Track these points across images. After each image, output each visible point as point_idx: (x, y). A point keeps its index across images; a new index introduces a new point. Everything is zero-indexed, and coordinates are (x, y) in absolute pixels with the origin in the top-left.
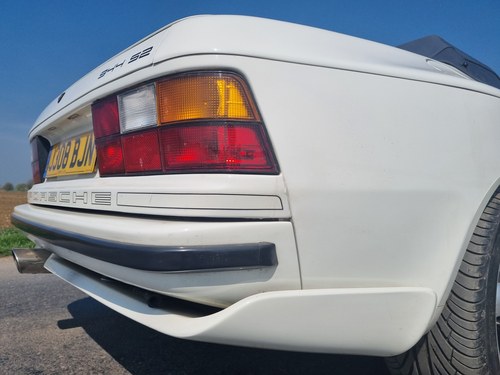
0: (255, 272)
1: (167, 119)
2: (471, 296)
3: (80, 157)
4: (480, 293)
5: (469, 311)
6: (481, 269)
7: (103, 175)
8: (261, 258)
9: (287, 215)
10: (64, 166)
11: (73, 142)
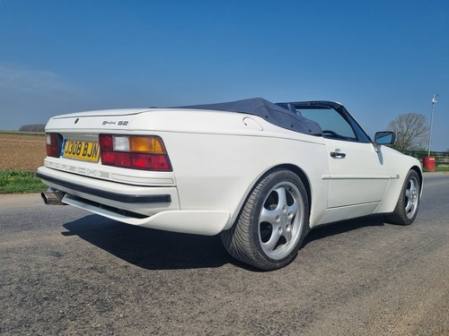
0: (163, 204)
1: (133, 150)
2: (249, 211)
3: (89, 152)
4: (252, 210)
5: (247, 216)
6: (255, 201)
7: (103, 163)
8: (165, 199)
9: (174, 185)
10: (78, 154)
11: (83, 144)
